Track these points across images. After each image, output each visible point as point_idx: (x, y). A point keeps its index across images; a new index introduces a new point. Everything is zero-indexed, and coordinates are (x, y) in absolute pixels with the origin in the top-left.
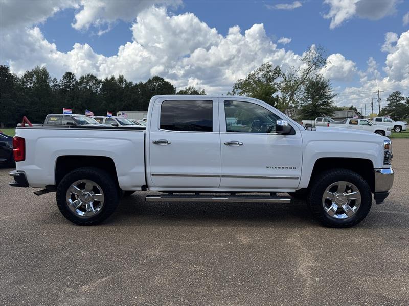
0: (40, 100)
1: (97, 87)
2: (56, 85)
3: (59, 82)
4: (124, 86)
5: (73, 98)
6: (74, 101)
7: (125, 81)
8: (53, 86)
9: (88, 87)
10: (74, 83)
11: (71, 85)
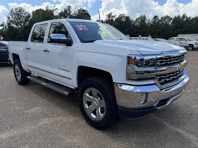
0: (141, 30)
1: (169, 22)
2: (149, 23)
3: (150, 21)
4: (185, 20)
5: (156, 29)
6: (157, 30)
7: (186, 17)
8: (148, 23)
9: (165, 22)
10: (158, 21)
11: (156, 22)
